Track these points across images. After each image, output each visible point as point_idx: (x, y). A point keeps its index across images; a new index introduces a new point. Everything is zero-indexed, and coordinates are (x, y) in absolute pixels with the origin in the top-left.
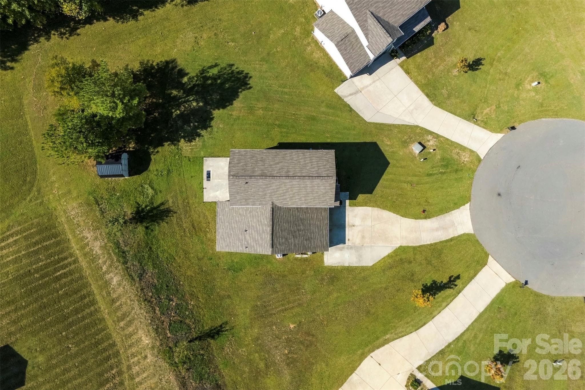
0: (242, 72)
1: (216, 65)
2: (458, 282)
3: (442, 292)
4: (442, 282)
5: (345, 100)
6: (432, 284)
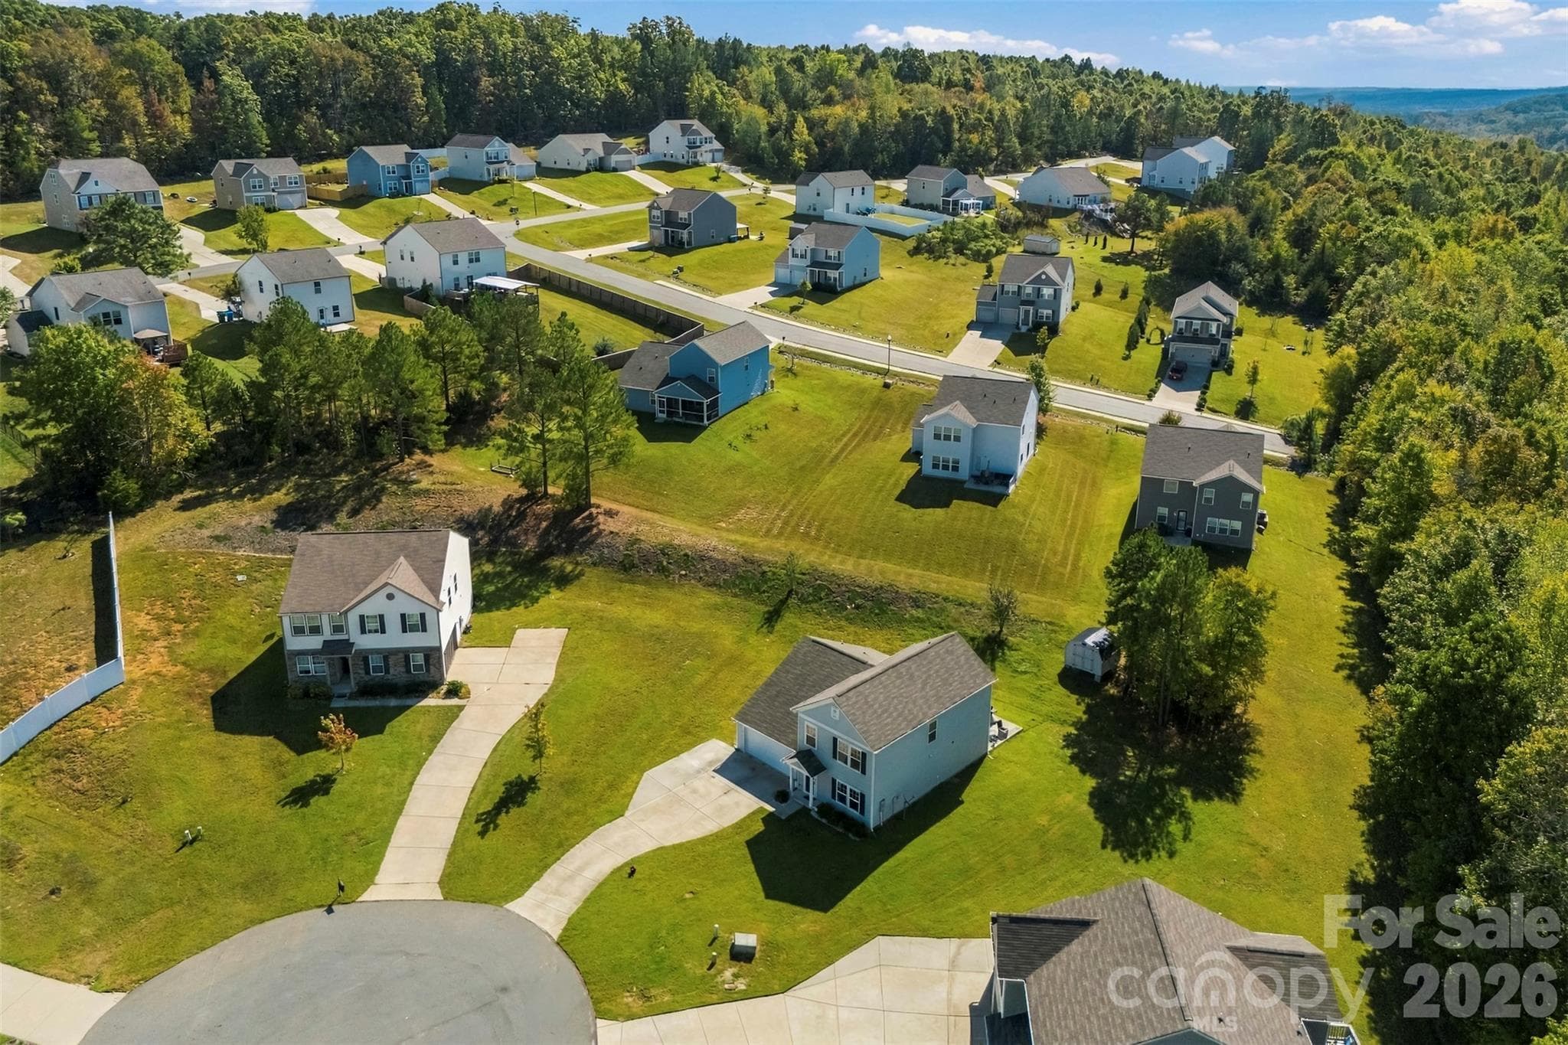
0: (1148, 855)
1: (1186, 838)
2: (479, 827)
3: (496, 799)
4: (507, 811)
5: (955, 941)
6: (524, 798)
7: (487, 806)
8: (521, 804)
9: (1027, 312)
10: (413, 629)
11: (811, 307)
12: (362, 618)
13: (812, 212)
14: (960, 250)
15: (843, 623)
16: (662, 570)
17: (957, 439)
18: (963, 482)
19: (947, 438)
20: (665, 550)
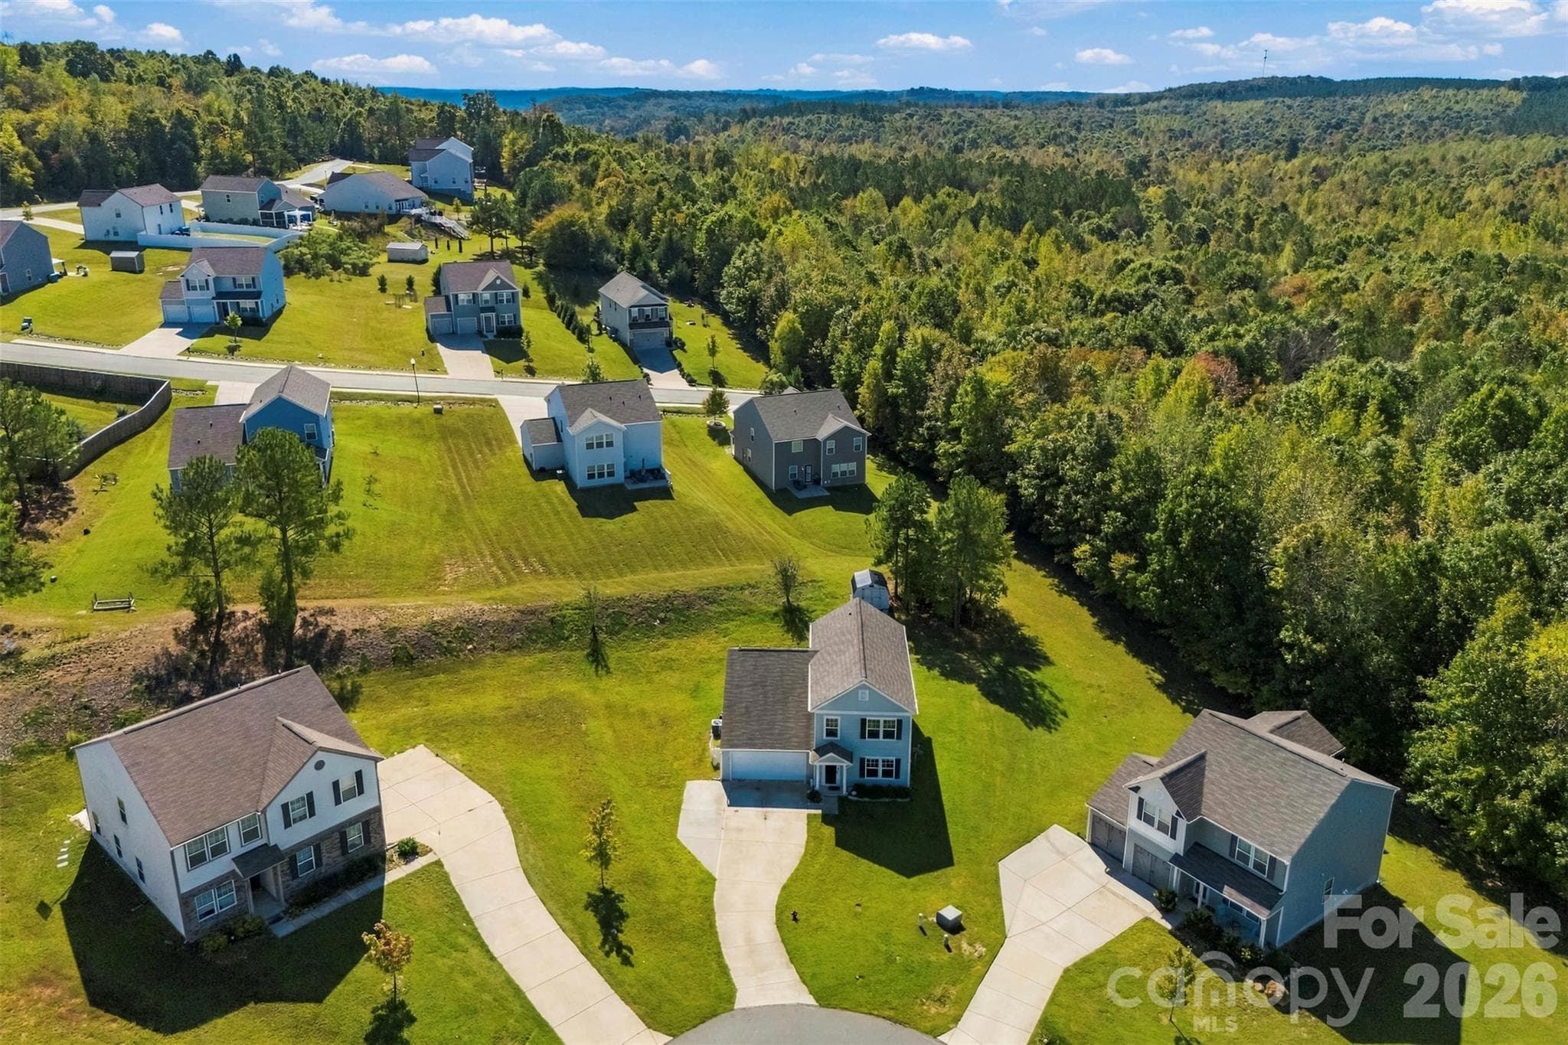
2: (615, 958)
3: (598, 927)
4: (621, 931)
6: (620, 911)
7: (596, 938)
8: (623, 916)
9: (488, 319)
10: (350, 794)
11: (247, 344)
12: (285, 807)
13: (112, 238)
14: (337, 265)
15: (663, 640)
16: (447, 651)
17: (610, 444)
18: (621, 486)
19: (600, 445)
20: (433, 629)
